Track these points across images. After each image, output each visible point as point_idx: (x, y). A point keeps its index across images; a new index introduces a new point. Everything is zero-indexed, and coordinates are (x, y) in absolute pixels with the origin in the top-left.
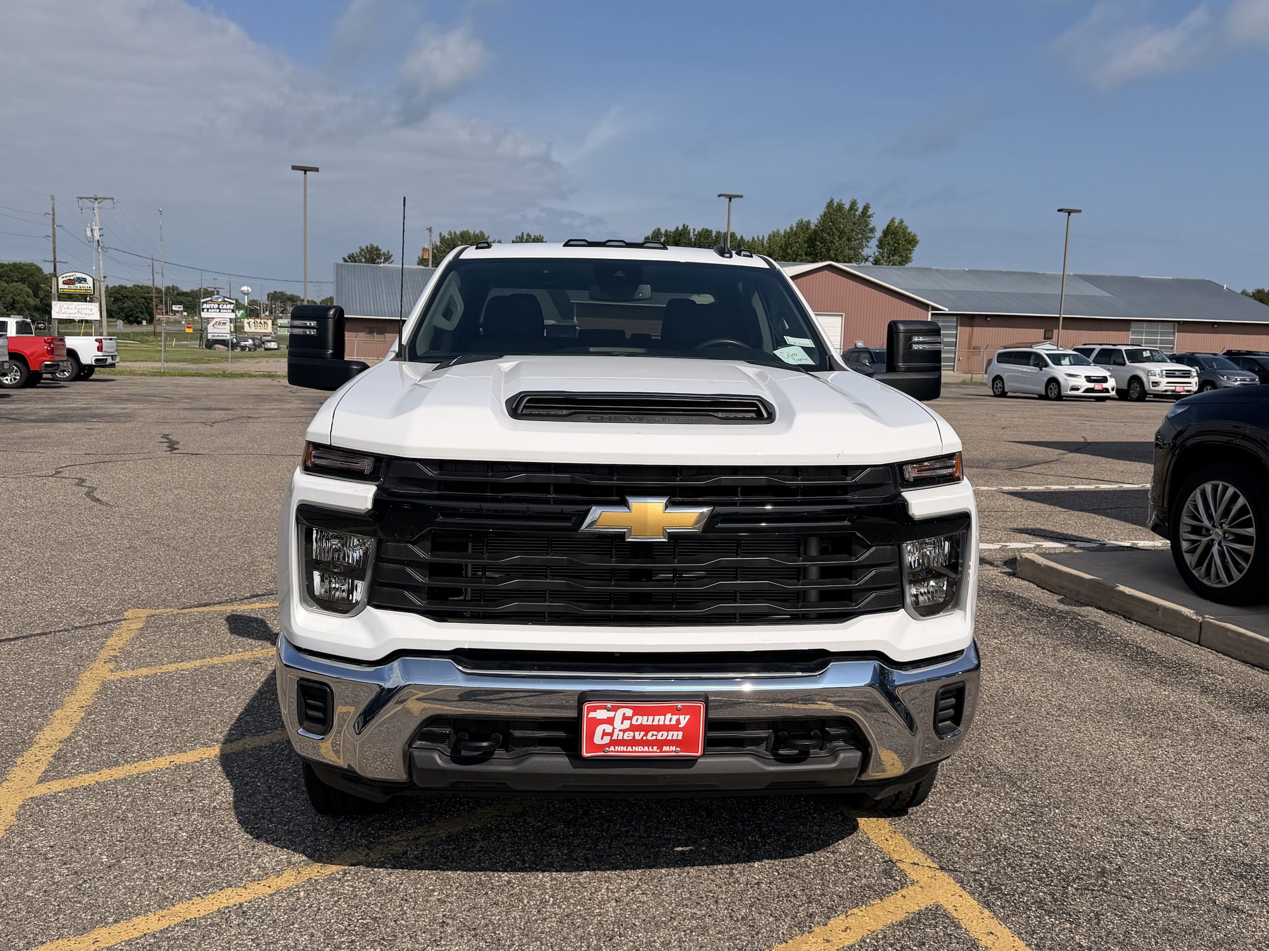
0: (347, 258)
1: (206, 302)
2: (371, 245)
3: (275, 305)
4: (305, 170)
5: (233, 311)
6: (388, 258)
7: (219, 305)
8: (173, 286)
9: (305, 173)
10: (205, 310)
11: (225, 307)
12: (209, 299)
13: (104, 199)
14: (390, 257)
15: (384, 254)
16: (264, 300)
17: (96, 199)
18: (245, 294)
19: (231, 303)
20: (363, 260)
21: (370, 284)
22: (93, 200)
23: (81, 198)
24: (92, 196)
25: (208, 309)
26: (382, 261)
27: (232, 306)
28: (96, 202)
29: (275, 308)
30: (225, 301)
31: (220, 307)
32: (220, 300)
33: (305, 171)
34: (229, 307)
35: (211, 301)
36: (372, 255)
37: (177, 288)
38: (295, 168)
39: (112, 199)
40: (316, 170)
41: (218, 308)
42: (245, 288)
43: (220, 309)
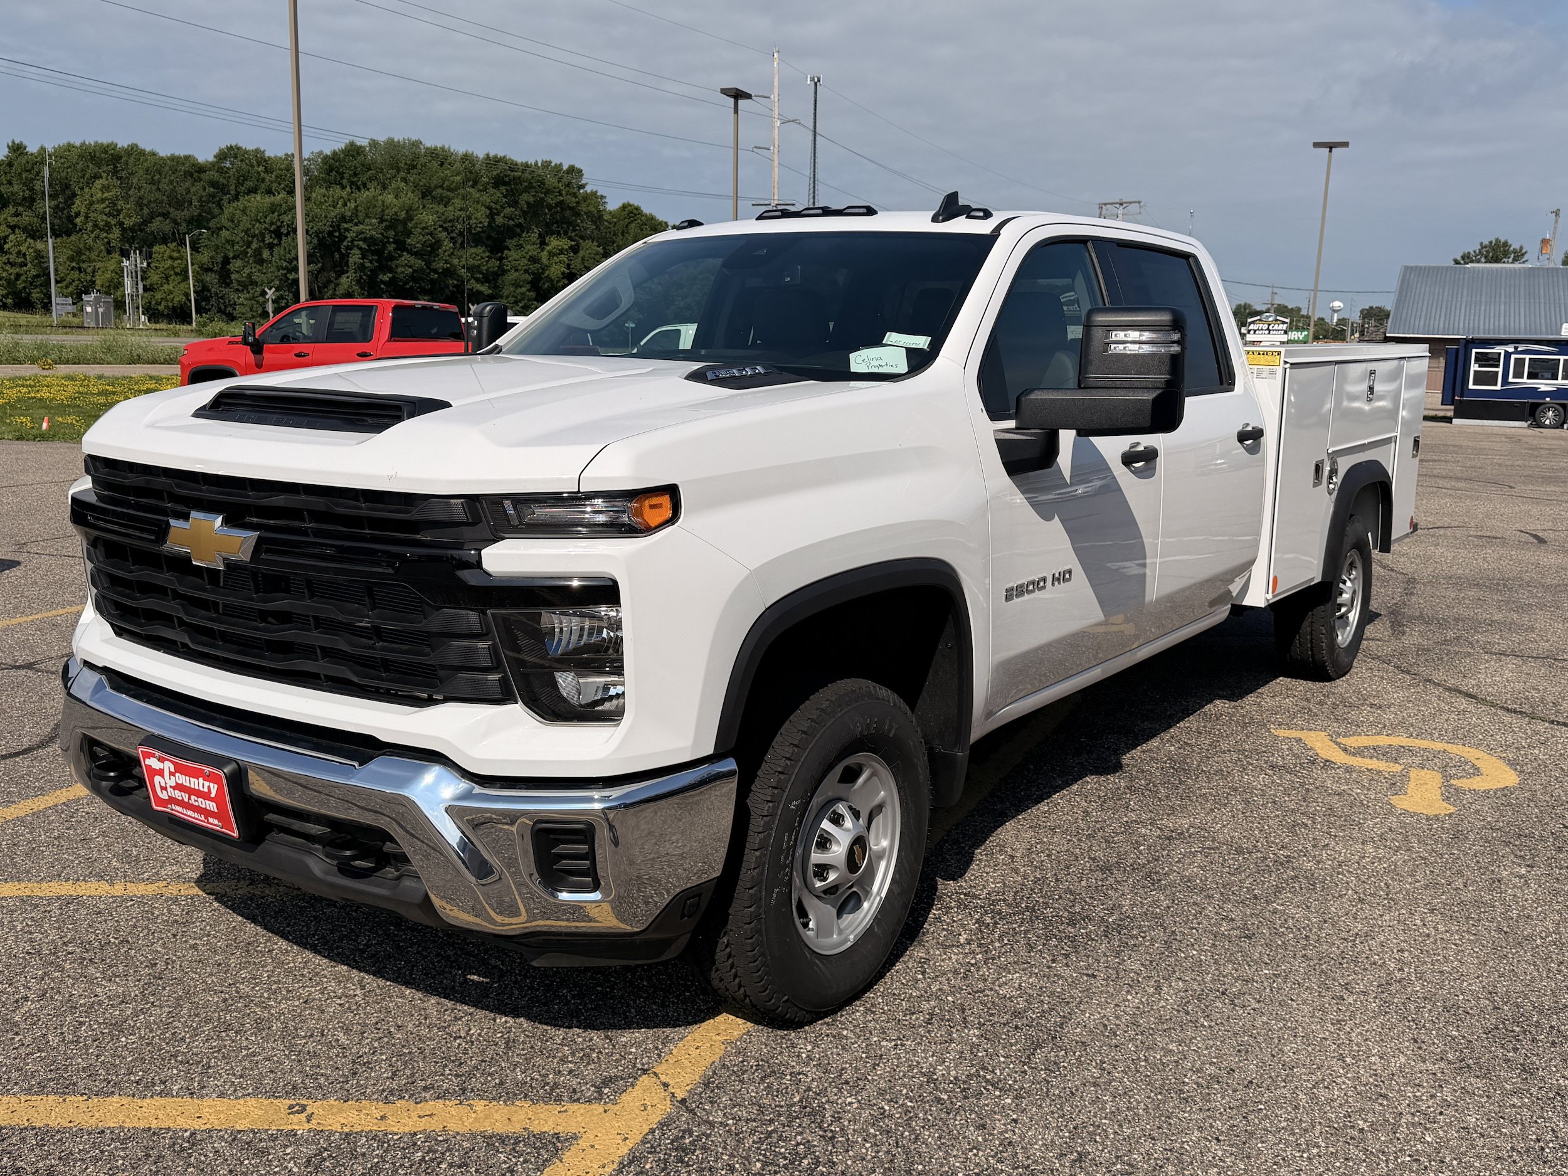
0: (1459, 258)
1: (1253, 322)
2: (1497, 240)
3: (1368, 323)
4: (1331, 146)
5: (1286, 332)
6: (1519, 256)
7: (1269, 325)
8: (1245, 304)
9: (1330, 151)
10: (1252, 332)
11: (1276, 327)
12: (1258, 318)
13: (1130, 203)
14: (1523, 255)
15: (1515, 251)
16: (1356, 317)
17: (1121, 204)
18: (1335, 311)
19: (1284, 323)
20: (1483, 260)
21: (1446, 291)
22: (1118, 206)
23: (1105, 204)
24: (1118, 201)
25: (1255, 331)
26: (1510, 260)
27: (1285, 327)
28: (1121, 208)
29: (1368, 328)
30: (1277, 320)
31: (1271, 328)
32: (1271, 319)
33: (1331, 148)
34: (1281, 327)
35: (1260, 320)
36: (1497, 252)
37: (1250, 306)
38: (1317, 145)
39: (1139, 202)
40: (1345, 144)
41: (1268, 329)
42: (1337, 304)
43: (1270, 331)
